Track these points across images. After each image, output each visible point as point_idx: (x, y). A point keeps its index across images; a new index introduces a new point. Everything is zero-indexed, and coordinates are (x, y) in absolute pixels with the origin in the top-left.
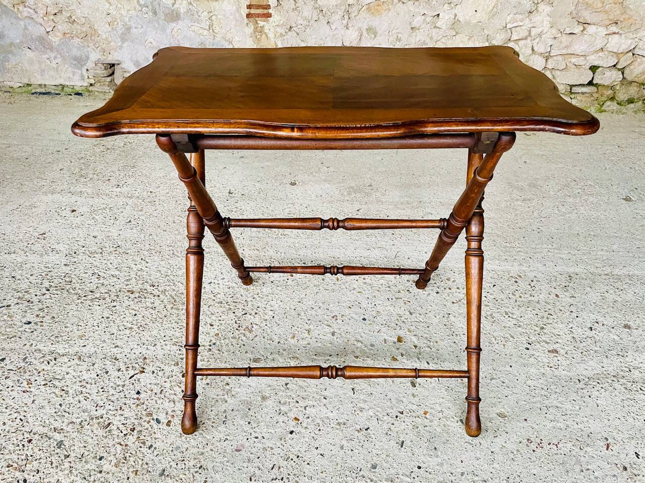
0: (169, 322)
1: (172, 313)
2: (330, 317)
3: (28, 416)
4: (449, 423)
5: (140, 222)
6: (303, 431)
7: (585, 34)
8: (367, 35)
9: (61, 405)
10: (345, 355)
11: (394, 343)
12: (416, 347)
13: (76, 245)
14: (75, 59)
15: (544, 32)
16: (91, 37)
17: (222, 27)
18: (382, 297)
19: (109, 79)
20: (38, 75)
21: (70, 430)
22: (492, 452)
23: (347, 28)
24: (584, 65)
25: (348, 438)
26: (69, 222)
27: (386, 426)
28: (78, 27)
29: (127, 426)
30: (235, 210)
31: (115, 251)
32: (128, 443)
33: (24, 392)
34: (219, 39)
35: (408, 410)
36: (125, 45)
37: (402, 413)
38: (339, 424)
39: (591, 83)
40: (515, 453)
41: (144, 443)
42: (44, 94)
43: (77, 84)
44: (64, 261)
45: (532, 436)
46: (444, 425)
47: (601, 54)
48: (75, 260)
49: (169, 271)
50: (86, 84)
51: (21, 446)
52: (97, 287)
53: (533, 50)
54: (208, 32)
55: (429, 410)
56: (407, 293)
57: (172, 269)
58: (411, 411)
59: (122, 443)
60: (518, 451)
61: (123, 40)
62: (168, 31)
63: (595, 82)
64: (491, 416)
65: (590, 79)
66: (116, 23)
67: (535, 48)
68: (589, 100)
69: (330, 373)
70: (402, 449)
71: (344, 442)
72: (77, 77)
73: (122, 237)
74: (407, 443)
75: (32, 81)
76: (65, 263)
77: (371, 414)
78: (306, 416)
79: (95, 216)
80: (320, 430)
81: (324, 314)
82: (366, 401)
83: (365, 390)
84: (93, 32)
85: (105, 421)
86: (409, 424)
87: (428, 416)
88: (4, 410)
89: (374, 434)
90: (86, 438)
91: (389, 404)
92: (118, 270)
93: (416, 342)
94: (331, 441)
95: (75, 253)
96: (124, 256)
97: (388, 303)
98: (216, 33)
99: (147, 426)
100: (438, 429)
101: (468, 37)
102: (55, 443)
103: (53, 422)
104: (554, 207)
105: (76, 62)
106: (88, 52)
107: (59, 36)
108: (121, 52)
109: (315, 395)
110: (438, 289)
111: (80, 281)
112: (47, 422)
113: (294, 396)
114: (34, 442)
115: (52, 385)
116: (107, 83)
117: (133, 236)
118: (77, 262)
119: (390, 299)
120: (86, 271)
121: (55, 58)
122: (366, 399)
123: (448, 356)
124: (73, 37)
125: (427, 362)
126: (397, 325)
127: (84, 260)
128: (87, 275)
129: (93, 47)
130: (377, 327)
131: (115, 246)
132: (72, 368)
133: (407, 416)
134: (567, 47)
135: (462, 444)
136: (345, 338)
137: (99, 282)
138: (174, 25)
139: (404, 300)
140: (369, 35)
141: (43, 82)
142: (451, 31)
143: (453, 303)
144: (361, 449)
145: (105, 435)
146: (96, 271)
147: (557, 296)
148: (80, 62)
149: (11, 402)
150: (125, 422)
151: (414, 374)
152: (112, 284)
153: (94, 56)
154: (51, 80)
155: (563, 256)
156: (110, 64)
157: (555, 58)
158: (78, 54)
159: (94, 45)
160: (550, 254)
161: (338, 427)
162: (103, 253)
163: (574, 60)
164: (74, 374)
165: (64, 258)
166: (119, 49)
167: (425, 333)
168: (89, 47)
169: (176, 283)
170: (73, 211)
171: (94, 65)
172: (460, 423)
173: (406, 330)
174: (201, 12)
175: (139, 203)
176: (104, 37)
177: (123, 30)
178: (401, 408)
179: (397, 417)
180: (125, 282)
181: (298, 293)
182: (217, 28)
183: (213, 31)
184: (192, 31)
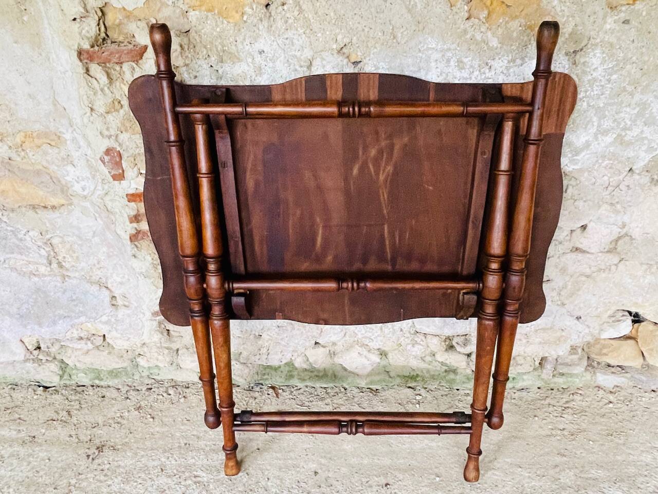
17: (77, 257)
34: (75, 282)
54: (49, 269)
98: (67, 270)
101: (645, 267)
142: (610, 256)
174: (23, 232)
182: (69, 260)
183: (60, 265)
184: (12, 269)
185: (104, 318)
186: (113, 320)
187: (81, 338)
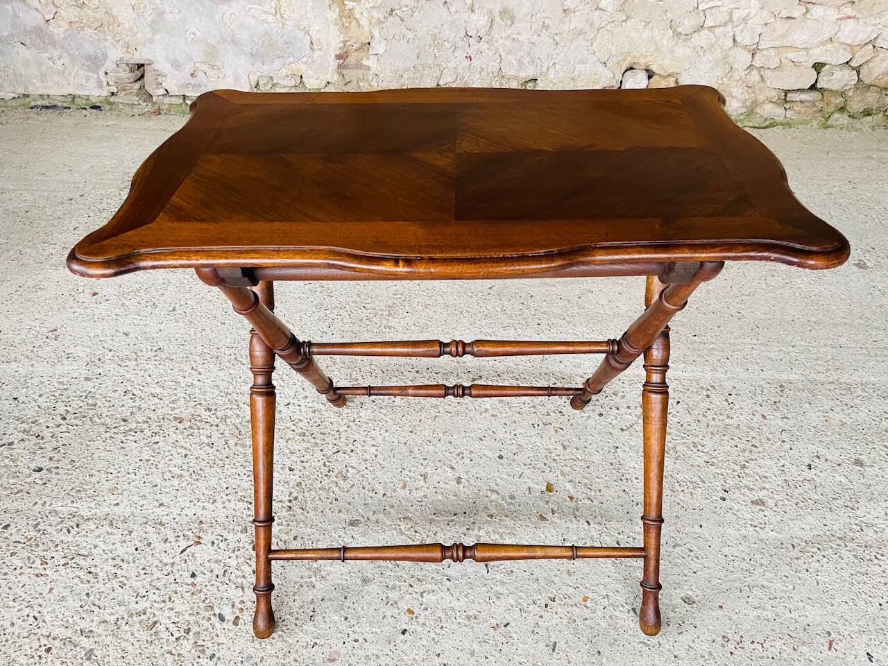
0: (232, 466)
1: (237, 453)
2: (454, 455)
3: (45, 611)
4: (617, 613)
5: (188, 311)
6: (419, 629)
7: (808, 19)
8: (500, 21)
9: (87, 594)
10: (475, 514)
11: (543, 493)
12: (571, 498)
13: (101, 347)
14: (89, 58)
15: (752, 15)
16: (108, 27)
17: (293, 10)
18: (525, 422)
19: (137, 85)
20: (38, 80)
21: (102, 633)
22: (675, 657)
23: (473, 11)
24: (805, 62)
25: (481, 639)
26: (89, 311)
27: (531, 620)
28: (90, 12)
29: (179, 625)
30: (320, 289)
31: (155, 356)
32: (181, 652)
33: (37, 575)
34: (289, 28)
35: (561, 596)
36: (157, 37)
37: (553, 600)
38: (468, 618)
39: (813, 87)
40: (707, 657)
41: (203, 652)
42: (47, 107)
43: (92, 93)
44: (85, 374)
45: (729, 631)
46: (611, 617)
47: (829, 46)
48: (100, 371)
49: (231, 387)
50: (105, 94)
51: (37, 658)
52: (132, 413)
53: (734, 40)
54: (274, 18)
55: (590, 595)
56: (559, 415)
57: (234, 383)
58: (567, 596)
59: (174, 652)
60: (710, 653)
61: (155, 30)
62: (217, 18)
63: (819, 86)
64: (674, 602)
65: (813, 82)
66: (142, 5)
67: (737, 39)
68: (811, 111)
69: (455, 555)
70: (555, 654)
71: (476, 646)
72: (92, 84)
73: (164, 333)
74: (561, 645)
75: (29, 90)
76: (86, 376)
77: (512, 602)
78: (423, 607)
79: (126, 302)
80: (442, 628)
81: (446, 451)
82: (504, 583)
83: (503, 566)
84: (111, 20)
85: (149, 619)
86: (563, 616)
87: (589, 603)
88: (11, 603)
89: (516, 632)
90: (124, 644)
91: (535, 586)
92: (160, 386)
93: (571, 491)
94: (457, 644)
95: (99, 360)
96: (167, 364)
97: (533, 432)
98: (286, 19)
99: (207, 624)
100: (602, 624)
101: (643, 24)
102: (83, 652)
103: (78, 621)
104: (760, 279)
105: (89, 63)
106: (105, 47)
107: (63, 26)
108: (153, 47)
109: (435, 575)
110: (601, 409)
111: (107, 404)
112: (71, 621)
113: (405, 576)
114: (54, 651)
115: (75, 565)
116: (135, 91)
117: (179, 331)
118: (103, 374)
119: (536, 426)
120: (115, 388)
121: (60, 57)
122: (505, 580)
123: (615, 512)
124: (83, 28)
125: (587, 522)
126: (545, 464)
127: (112, 370)
128: (116, 395)
129: (112, 41)
130: (519, 469)
131: (154, 349)
132: (101, 539)
133: (560, 604)
134: (783, 37)
135: (636, 644)
136: (475, 486)
137: (134, 404)
138: (225, 7)
139: (554, 427)
140: (503, 21)
141: (45, 92)
142: (620, 14)
143: (622, 430)
144: (498, 655)
145: (150, 640)
146: (129, 388)
147: (763, 416)
148: (94, 62)
149: (20, 592)
150: (176, 620)
151: (570, 554)
152: (153, 408)
153: (115, 54)
154: (57, 89)
155: (772, 355)
156: (138, 64)
157: (765, 52)
158: (92, 51)
159: (113, 38)
160: (754, 352)
161: (466, 622)
162: (139, 360)
163: (791, 55)
164: (104, 547)
165: (84, 367)
166: (149, 43)
167: (583, 477)
168: (106, 40)
169: (241, 405)
170: (95, 294)
171: (115, 66)
172: (632, 613)
173: (558, 473)
175: (185, 281)
176: (127, 26)
177: (153, 15)
178: (552, 593)
179: (546, 606)
180: (171, 405)
181: (409, 418)
182: (288, 12)
183: (282, 17)
184: (252, 16)
185: (305, 59)
186: (310, 61)
187: (288, 76)
